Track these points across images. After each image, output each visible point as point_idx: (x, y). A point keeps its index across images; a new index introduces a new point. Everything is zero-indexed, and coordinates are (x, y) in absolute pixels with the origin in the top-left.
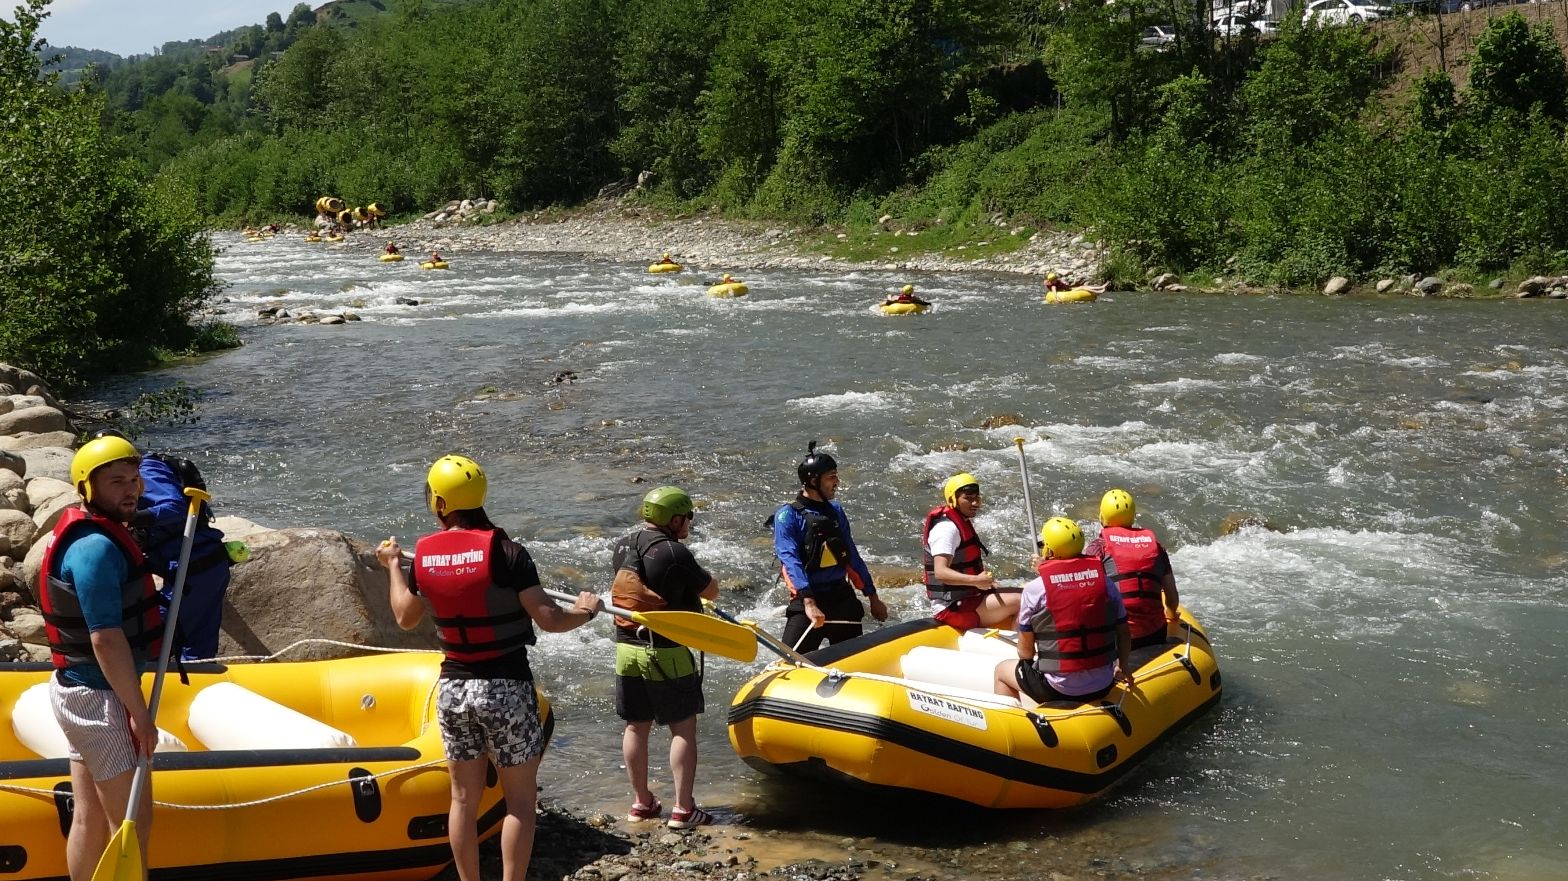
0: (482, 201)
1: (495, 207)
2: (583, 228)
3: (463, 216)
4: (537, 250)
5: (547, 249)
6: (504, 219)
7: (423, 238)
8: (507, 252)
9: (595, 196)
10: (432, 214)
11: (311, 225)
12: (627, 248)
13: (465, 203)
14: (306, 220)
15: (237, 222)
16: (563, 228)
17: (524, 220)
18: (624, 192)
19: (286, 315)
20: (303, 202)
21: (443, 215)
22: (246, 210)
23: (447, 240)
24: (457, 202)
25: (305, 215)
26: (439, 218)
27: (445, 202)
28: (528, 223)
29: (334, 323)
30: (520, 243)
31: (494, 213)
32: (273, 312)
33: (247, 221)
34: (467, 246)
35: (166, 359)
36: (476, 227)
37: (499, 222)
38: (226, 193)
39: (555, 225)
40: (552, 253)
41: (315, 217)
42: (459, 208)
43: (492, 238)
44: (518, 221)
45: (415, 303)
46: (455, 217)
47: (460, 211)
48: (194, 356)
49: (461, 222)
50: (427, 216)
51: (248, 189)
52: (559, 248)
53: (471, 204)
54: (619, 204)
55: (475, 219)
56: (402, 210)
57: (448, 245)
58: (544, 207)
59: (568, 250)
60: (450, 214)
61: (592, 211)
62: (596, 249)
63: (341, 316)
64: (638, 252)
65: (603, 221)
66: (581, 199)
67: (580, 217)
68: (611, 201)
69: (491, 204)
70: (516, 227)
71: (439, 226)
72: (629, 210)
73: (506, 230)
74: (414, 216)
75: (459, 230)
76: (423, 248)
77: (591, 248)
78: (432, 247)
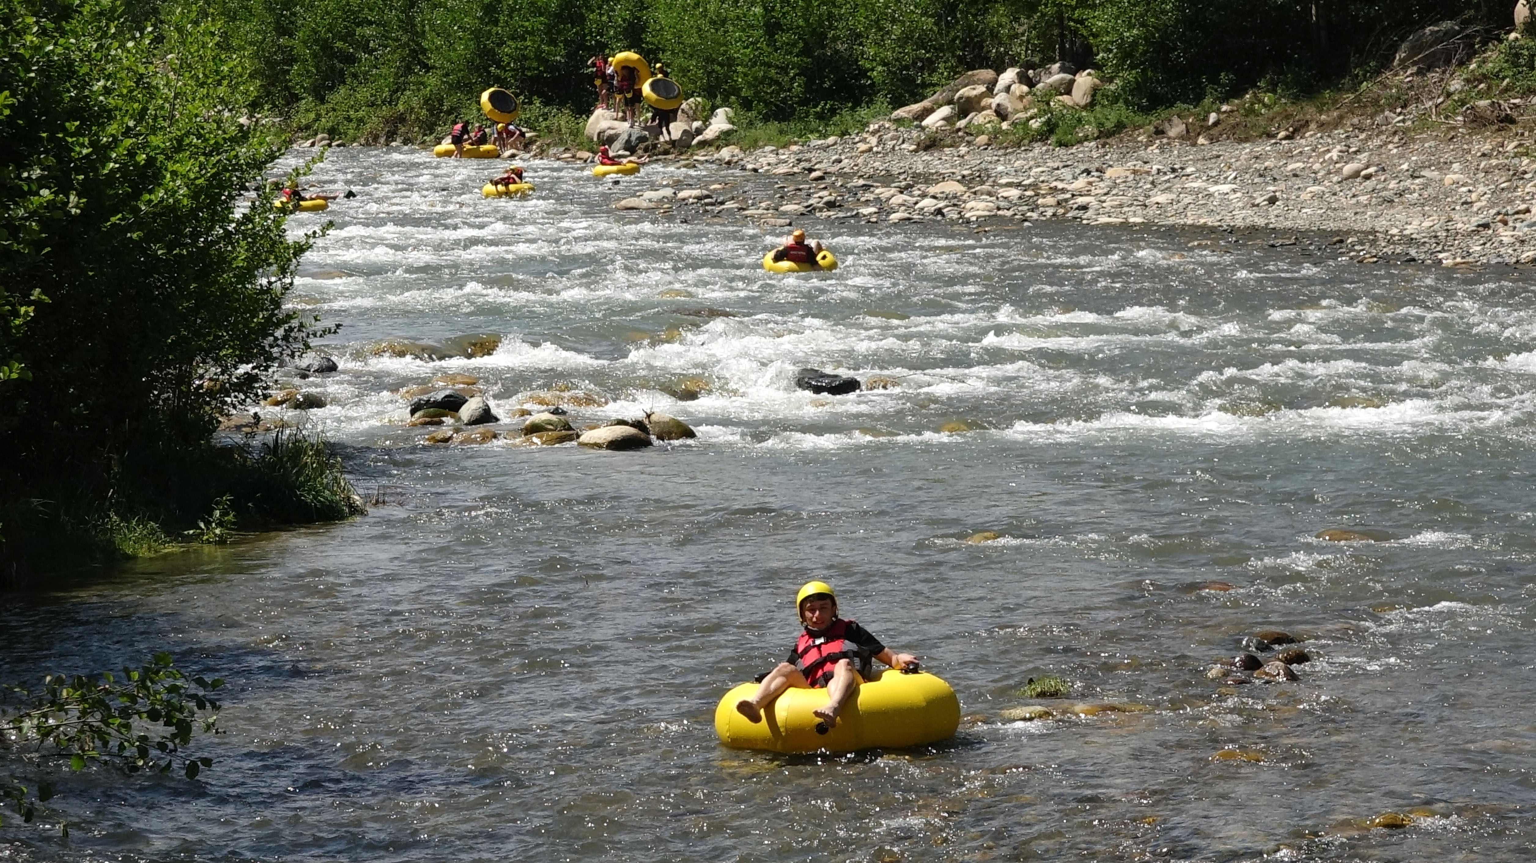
0: (1055, 75)
1: (1095, 90)
2: (1347, 155)
3: (1001, 114)
4: (1211, 221)
5: (1242, 217)
6: (1120, 127)
7: (887, 179)
8: (1125, 226)
9: (1385, 63)
10: (916, 107)
11: (576, 133)
12: (1475, 220)
13: (1009, 75)
14: (563, 120)
15: (374, 122)
16: (1289, 155)
17: (1177, 129)
18: (1471, 54)
19: (486, 416)
20: (554, 68)
21: (945, 111)
22: (398, 89)
23: (952, 187)
24: (987, 74)
25: (562, 104)
26: (934, 121)
27: (954, 73)
28: (1189, 137)
29: (617, 445)
30: (1162, 198)
31: (1091, 106)
32: (453, 404)
33: (401, 119)
34: (1011, 204)
35: (143, 552)
36: (1038, 149)
37: (1104, 135)
38: (347, 36)
39: (1265, 147)
40: (1252, 231)
41: (585, 110)
42: (990, 91)
43: (1081, 183)
44: (1160, 132)
45: (850, 386)
46: (979, 119)
47: (994, 102)
48: (221, 542)
49: (997, 133)
50: (901, 112)
51: (408, 25)
52: (1274, 217)
53: (1023, 78)
54: (1456, 85)
55: (1035, 124)
56: (828, 95)
57: (955, 200)
58: (1234, 92)
59: (1301, 224)
60: (966, 107)
61: (1377, 106)
62: (1381, 224)
63: (638, 425)
64: (1506, 235)
65: (1406, 137)
66: (1343, 70)
67: (1338, 123)
68: (1434, 76)
69: (1084, 80)
70: (1154, 149)
71: (931, 144)
72: (1483, 103)
73: (1123, 158)
74: (863, 112)
75: (989, 156)
76: (884, 208)
77: (1365, 222)
78: (909, 208)
